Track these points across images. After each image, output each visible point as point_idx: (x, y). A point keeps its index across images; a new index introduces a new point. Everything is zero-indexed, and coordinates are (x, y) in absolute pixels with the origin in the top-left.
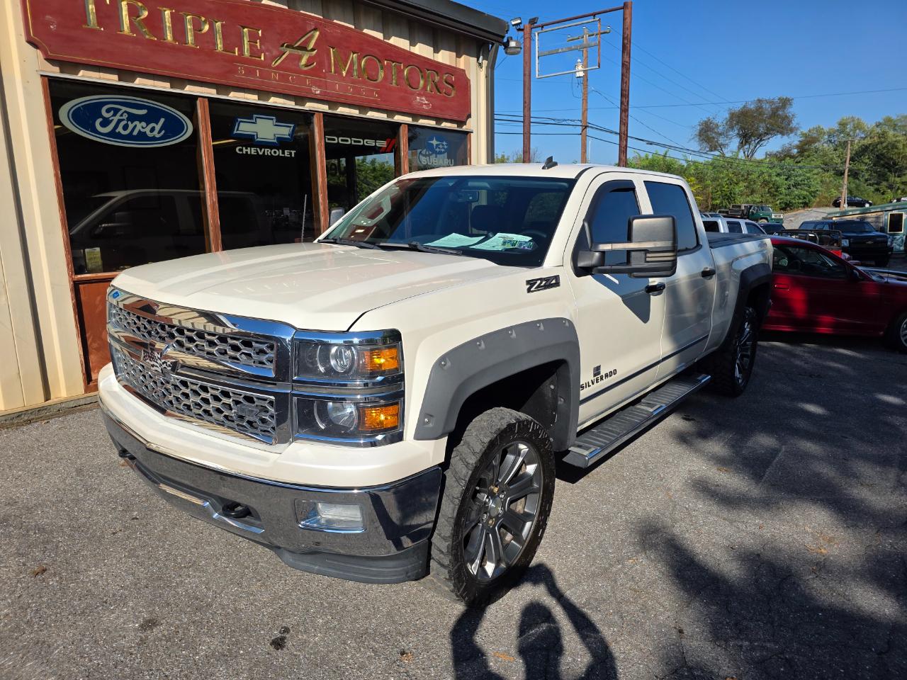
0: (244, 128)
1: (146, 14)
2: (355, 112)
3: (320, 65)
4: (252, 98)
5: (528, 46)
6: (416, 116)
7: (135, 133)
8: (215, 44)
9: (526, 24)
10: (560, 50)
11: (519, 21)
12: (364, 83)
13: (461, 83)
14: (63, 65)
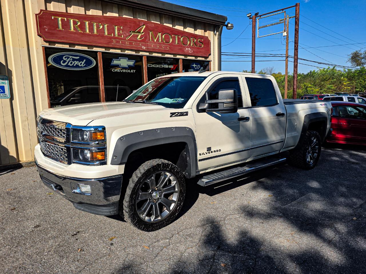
0: (115, 62)
1: (79, 24)
2: (160, 55)
3: (146, 38)
4: (118, 51)
5: (254, 24)
6: (186, 55)
7: (75, 65)
8: (104, 33)
9: (253, 15)
10: (268, 26)
11: (250, 15)
12: (164, 44)
13: (206, 42)
14: (50, 42)
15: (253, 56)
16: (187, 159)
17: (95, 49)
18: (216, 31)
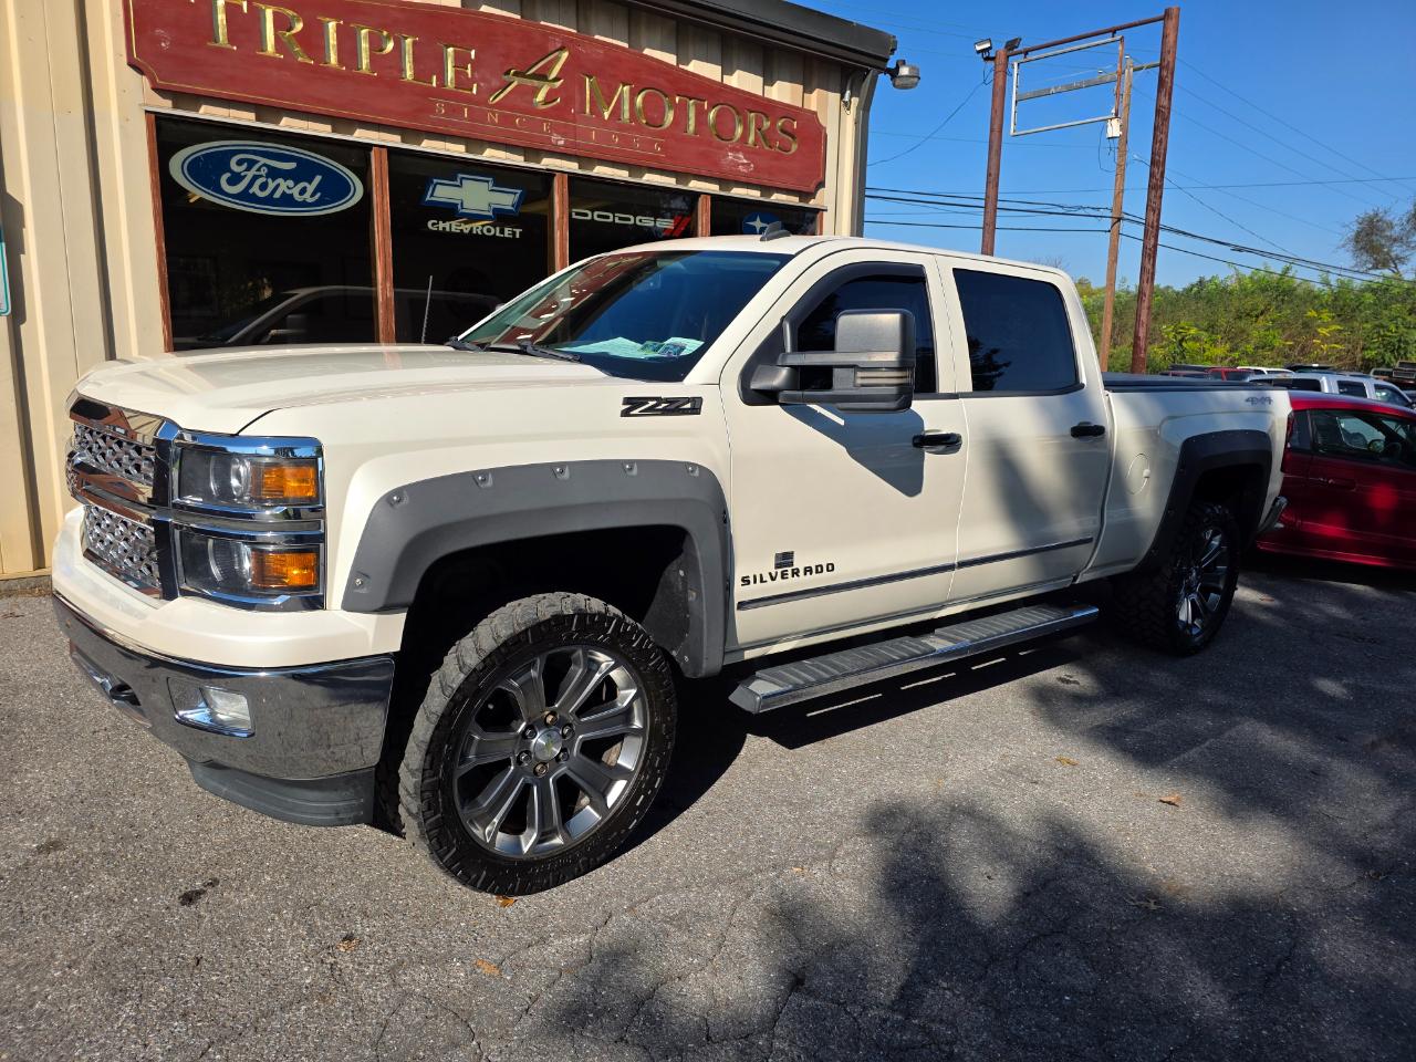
0: (442, 193)
1: (299, 26)
2: (622, 175)
3: (568, 102)
4: (457, 150)
5: (1001, 83)
6: (725, 182)
7: (277, 195)
8: (402, 70)
9: (999, 48)
10: (1053, 90)
11: (988, 45)
12: (639, 129)
13: (811, 134)
14: (178, 97)
15: (991, 206)
16: (690, 599)
17: (361, 135)
18: (848, 92)
